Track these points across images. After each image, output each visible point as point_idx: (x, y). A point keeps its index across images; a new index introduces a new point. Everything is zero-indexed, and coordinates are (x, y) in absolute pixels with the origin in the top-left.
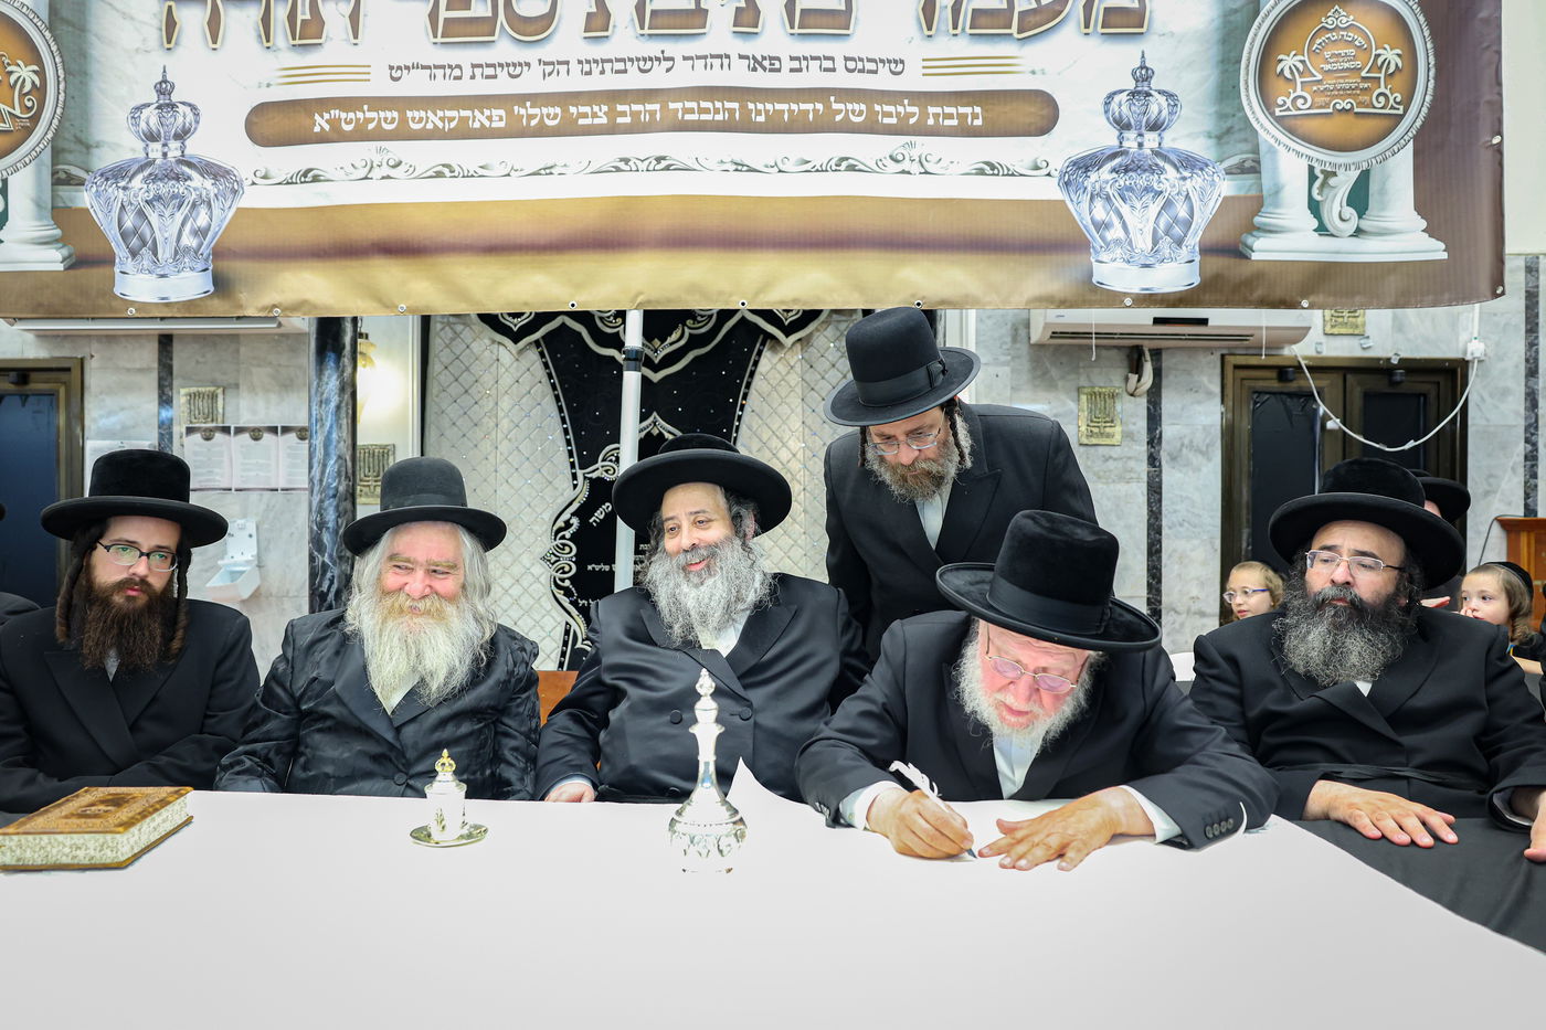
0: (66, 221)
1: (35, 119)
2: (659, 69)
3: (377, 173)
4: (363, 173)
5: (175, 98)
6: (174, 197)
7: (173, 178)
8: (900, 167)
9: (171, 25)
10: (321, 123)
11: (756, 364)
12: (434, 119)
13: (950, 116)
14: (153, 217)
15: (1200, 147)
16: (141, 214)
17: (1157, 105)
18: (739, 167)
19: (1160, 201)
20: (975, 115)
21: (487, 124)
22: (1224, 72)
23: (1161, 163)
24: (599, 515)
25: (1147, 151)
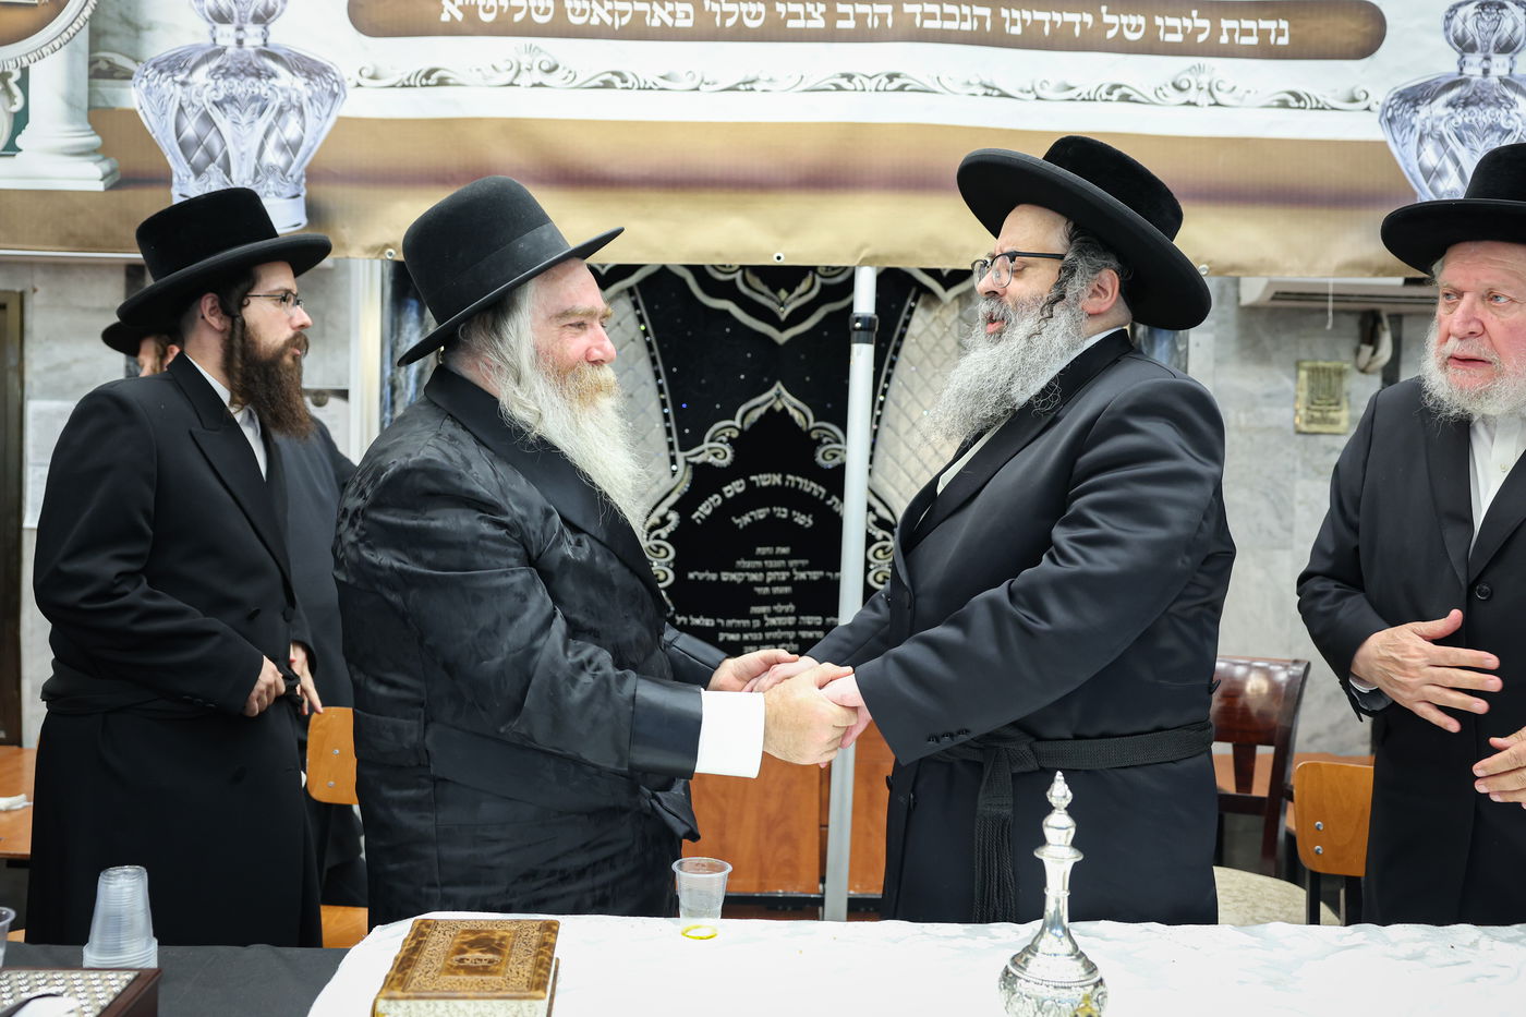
0: (108, 126)
3: (525, 79)
4: (507, 77)
6: (254, 99)
7: (252, 75)
8: (1184, 97)
10: (451, 9)
11: (907, 323)
12: (600, 12)
13: (1248, 33)
14: (223, 121)
16: (206, 119)
17: (1510, 23)
18: (989, 90)
20: (1280, 31)
21: (669, 22)
23: (1511, 94)
24: (705, 510)
25: (1493, 79)
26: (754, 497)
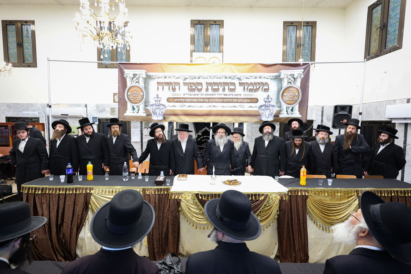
0: (146, 110)
1: (143, 99)
2: (214, 95)
3: (182, 106)
5: (159, 97)
6: (159, 108)
7: (159, 106)
8: (240, 107)
9: (158, 88)
10: (176, 100)
12: (189, 100)
13: (246, 101)
15: (275, 104)
16: (155, 110)
17: (270, 100)
18: (223, 107)
19: (270, 110)
20: (249, 101)
21: (195, 101)
22: (278, 96)
23: (270, 106)
24: (199, 139)
25: (268, 105)
26: (204, 138)
